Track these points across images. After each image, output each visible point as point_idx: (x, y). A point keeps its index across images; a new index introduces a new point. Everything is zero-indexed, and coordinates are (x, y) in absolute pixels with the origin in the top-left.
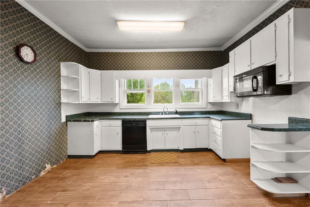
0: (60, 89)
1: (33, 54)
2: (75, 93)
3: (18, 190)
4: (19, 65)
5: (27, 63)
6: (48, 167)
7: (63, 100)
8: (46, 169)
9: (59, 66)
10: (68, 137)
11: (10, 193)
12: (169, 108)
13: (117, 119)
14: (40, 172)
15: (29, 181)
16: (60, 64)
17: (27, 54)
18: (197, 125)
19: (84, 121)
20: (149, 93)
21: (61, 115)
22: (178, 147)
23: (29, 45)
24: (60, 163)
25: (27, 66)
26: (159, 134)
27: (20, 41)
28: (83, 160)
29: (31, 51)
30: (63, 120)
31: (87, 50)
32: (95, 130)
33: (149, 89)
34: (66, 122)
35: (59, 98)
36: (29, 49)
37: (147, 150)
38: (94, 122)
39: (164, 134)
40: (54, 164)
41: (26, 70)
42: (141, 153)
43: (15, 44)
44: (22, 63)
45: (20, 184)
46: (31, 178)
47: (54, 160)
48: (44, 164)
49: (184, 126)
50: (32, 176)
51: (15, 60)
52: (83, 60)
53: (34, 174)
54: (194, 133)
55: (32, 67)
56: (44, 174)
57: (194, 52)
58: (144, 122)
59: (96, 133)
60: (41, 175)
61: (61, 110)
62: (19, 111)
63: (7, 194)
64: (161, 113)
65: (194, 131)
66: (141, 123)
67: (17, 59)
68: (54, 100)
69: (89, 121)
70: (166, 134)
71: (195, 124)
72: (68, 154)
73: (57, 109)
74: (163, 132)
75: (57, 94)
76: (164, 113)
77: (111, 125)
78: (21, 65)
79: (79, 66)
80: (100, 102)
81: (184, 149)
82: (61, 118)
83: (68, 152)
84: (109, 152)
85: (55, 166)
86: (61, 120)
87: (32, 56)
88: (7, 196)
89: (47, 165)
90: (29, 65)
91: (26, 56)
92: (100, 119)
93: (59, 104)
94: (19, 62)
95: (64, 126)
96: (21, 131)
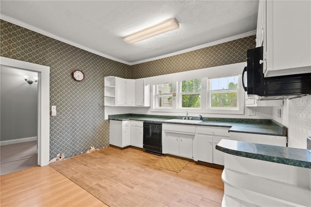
0: (104, 96)
1: (83, 75)
2: (112, 99)
3: (72, 157)
4: (74, 83)
5: (79, 81)
6: (93, 149)
7: (106, 104)
8: (91, 150)
9: (103, 80)
10: (110, 131)
11: (67, 158)
12: (190, 113)
13: (140, 120)
14: (86, 150)
15: (79, 154)
16: (104, 78)
17: (79, 75)
18: (214, 135)
19: (117, 120)
20: (174, 97)
21: (104, 115)
22: (193, 157)
23: (81, 70)
24: (103, 148)
25: (79, 83)
26: (174, 139)
27: (75, 68)
28: (115, 150)
29: (81, 73)
30: (106, 118)
31: (130, 64)
32: (123, 128)
33: (174, 92)
34: (109, 120)
35: (103, 102)
36: (80, 72)
37: (163, 153)
38: (123, 121)
39: (178, 140)
40: (97, 148)
41: (78, 86)
42: (158, 154)
43: (72, 70)
44: (76, 81)
45: (73, 154)
46: (80, 153)
47: (97, 145)
48: (90, 146)
49: (198, 134)
50: (81, 151)
51: (71, 81)
52: (126, 72)
53: (83, 151)
54: (211, 144)
55: (82, 83)
56: (89, 152)
57: (227, 43)
58: (160, 125)
59: (125, 131)
60: (87, 153)
61: (104, 111)
62: (73, 111)
63: (65, 158)
64: (184, 118)
65: (210, 142)
66: (157, 126)
67: (73, 80)
68: (98, 104)
69: (119, 120)
70: (180, 140)
71: (212, 134)
72: (110, 143)
73: (101, 110)
74: (177, 138)
75: (101, 100)
76: (187, 118)
77: (137, 126)
78: (75, 83)
79: (115, 78)
80: (134, 106)
81: (198, 161)
82: (104, 117)
83: (110, 142)
84: (134, 148)
85: (98, 149)
86: (104, 118)
87: (82, 76)
88: (64, 159)
89: (92, 147)
90: (80, 82)
91: (78, 77)
92: (130, 120)
93: (103, 107)
94: (73, 81)
95: (107, 122)
96: (75, 123)
